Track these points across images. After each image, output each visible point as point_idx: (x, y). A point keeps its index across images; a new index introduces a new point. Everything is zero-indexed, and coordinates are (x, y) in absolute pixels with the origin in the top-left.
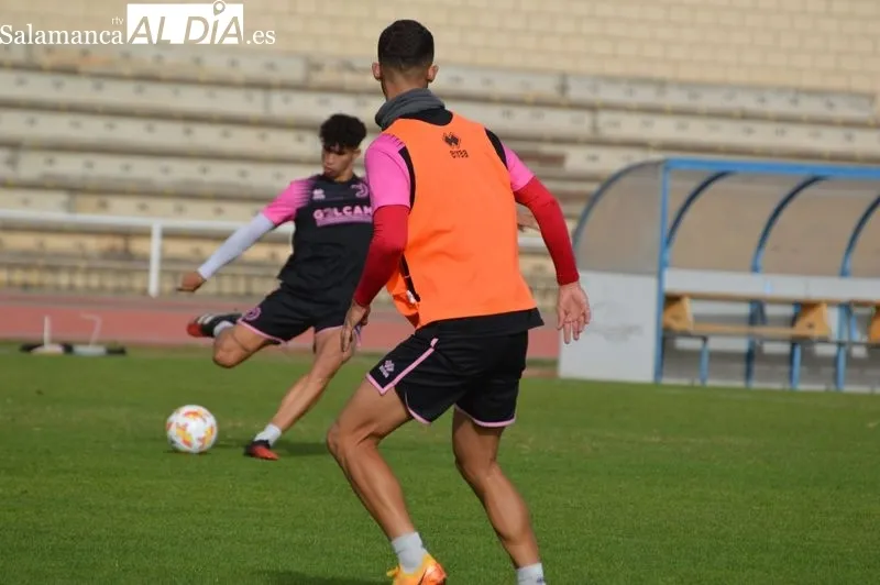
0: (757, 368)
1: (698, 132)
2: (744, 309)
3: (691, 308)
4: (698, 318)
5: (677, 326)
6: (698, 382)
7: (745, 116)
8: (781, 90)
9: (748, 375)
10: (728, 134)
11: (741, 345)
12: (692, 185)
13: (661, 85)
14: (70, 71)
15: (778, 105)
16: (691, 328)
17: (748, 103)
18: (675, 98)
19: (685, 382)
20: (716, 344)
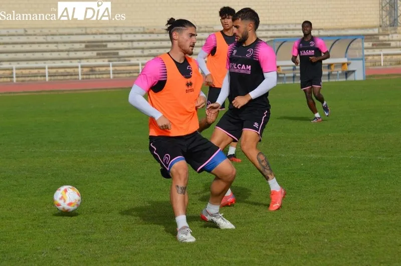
0: (295, 79)
1: (277, 34)
2: (292, 68)
3: (281, 68)
4: (283, 70)
5: (279, 72)
6: (284, 83)
7: (286, 30)
8: (292, 24)
9: (294, 80)
10: (283, 34)
11: (292, 75)
12: (279, 44)
13: (269, 25)
14: (152, 33)
15: (292, 27)
16: (282, 72)
17: (287, 27)
18: (272, 27)
19: (281, 83)
20: (287, 75)
